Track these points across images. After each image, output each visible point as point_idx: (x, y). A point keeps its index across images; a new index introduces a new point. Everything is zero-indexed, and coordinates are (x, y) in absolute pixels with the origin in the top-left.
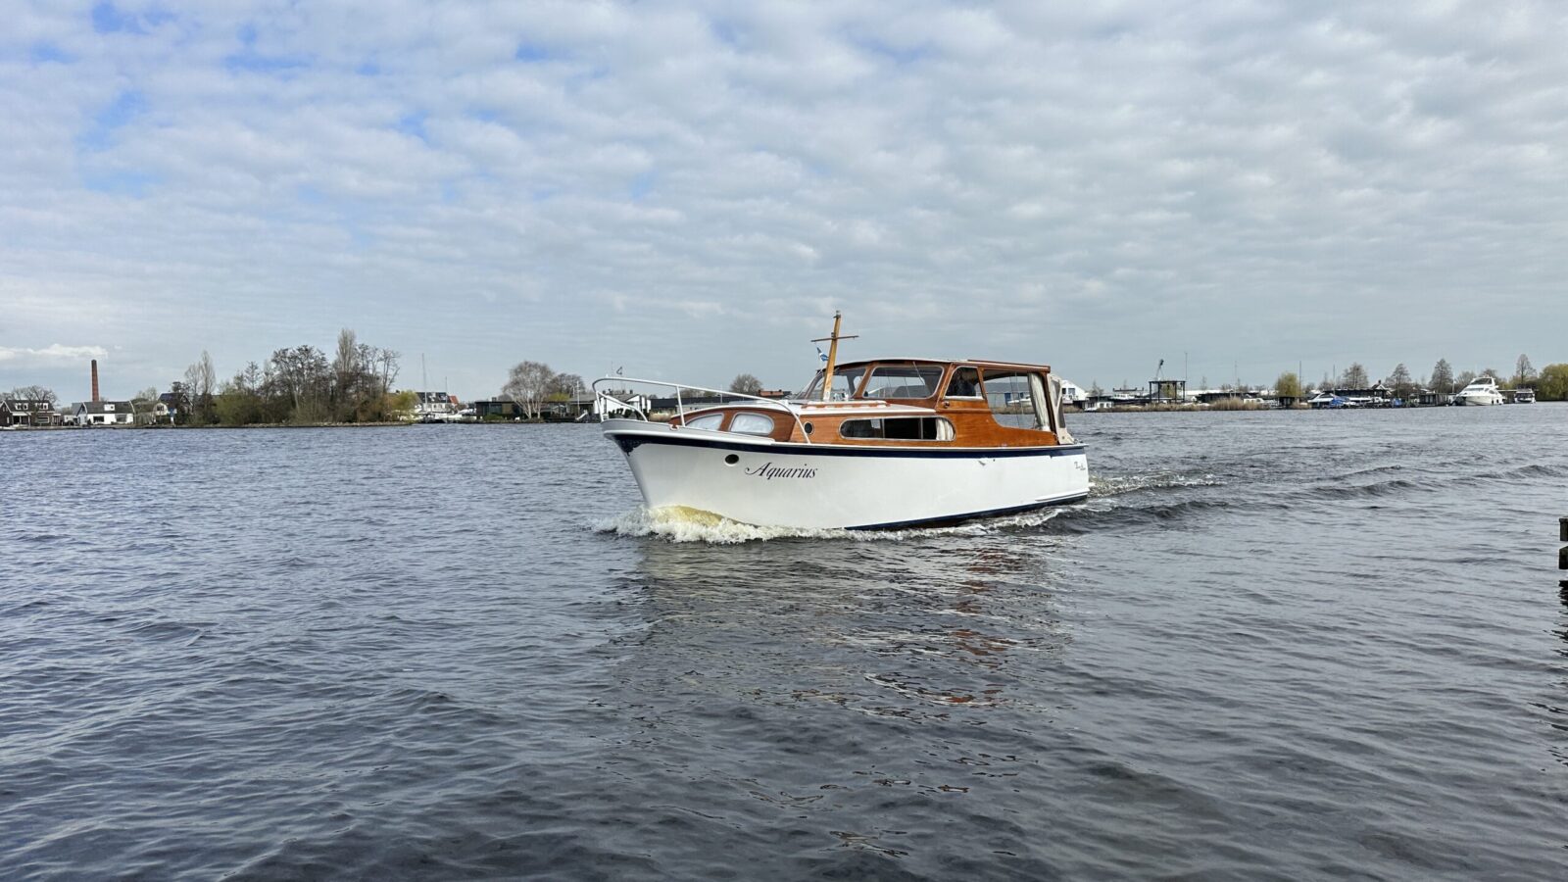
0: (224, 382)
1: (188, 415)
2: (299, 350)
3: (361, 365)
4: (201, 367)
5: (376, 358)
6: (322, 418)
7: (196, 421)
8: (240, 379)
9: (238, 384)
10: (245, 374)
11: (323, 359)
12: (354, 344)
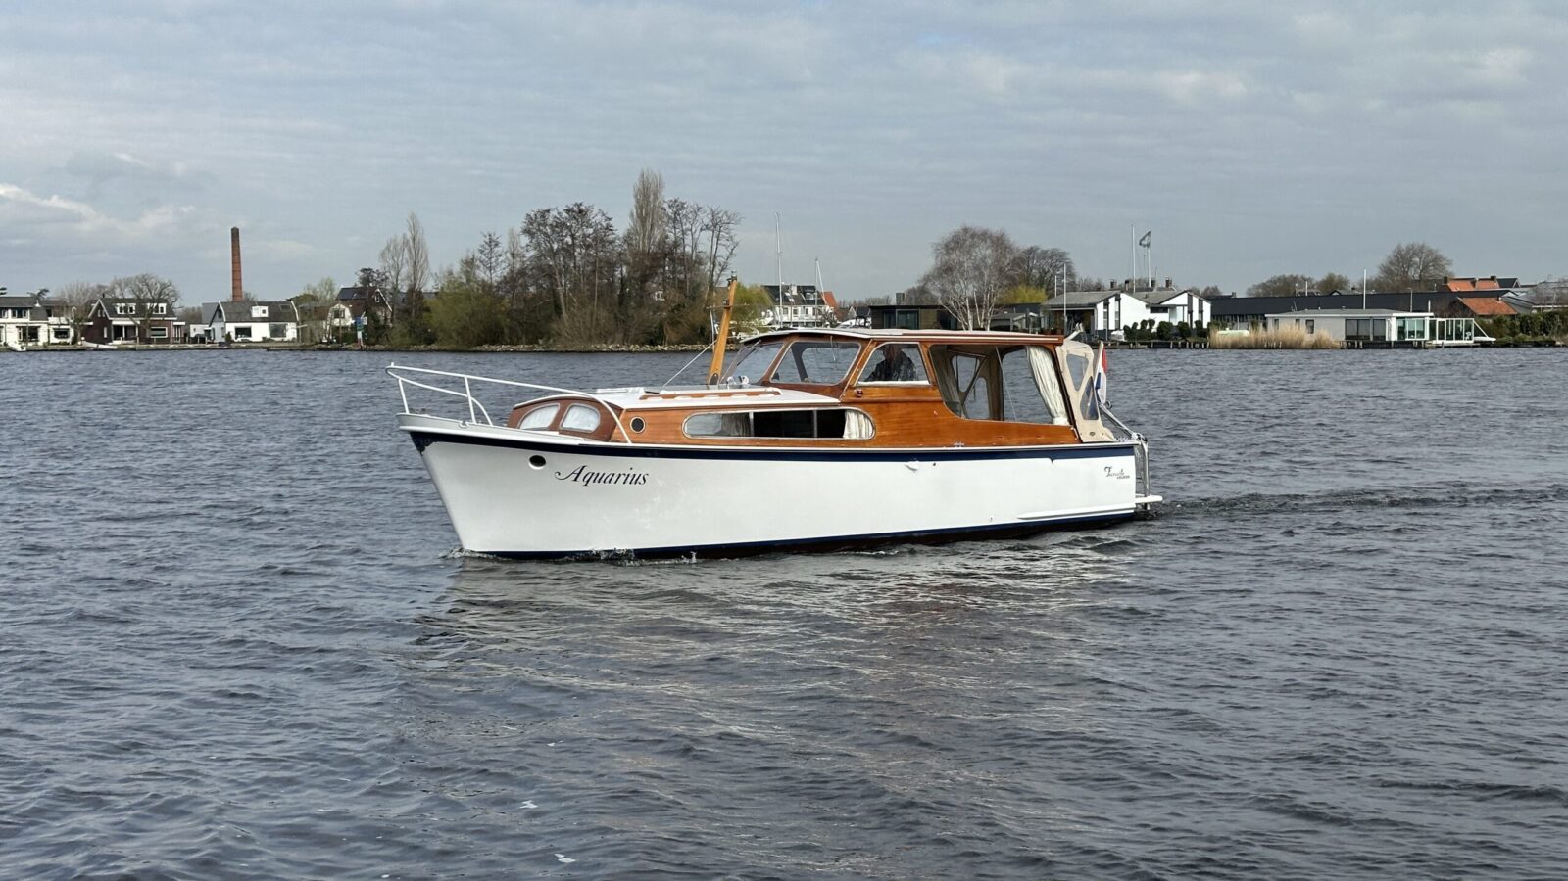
0: (445, 269)
1: (385, 327)
2: (568, 211)
3: (672, 235)
4: (406, 243)
5: (698, 226)
6: (604, 336)
7: (397, 340)
8: (470, 264)
9: (467, 273)
10: (478, 255)
11: (608, 228)
12: (660, 198)
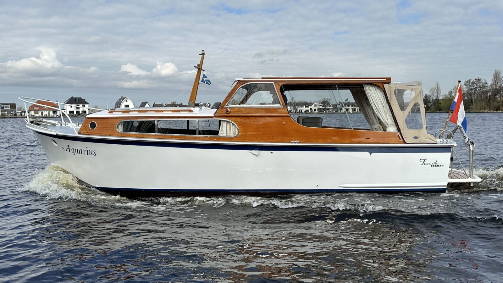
0: (444, 94)
1: (430, 107)
2: (476, 80)
4: (435, 88)
6: (484, 109)
7: (432, 110)
8: (451, 93)
9: (450, 95)
10: (453, 90)
11: (486, 83)
12: (500, 76)
